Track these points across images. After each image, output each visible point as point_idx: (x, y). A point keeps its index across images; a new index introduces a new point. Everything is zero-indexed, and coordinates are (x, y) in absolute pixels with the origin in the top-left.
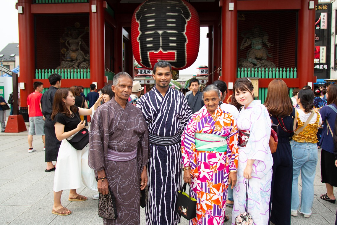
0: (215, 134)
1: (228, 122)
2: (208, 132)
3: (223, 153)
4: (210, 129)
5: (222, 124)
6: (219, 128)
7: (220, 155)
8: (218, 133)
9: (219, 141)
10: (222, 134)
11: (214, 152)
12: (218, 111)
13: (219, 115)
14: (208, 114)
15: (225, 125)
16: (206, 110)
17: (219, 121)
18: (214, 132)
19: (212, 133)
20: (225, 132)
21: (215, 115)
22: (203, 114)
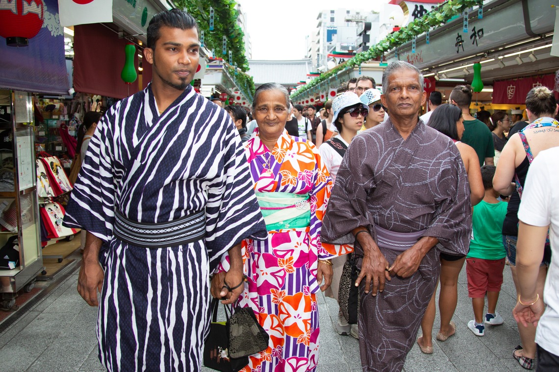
0: (283, 191)
1: (308, 161)
2: (268, 189)
3: (304, 230)
4: (273, 182)
5: (296, 167)
6: (291, 177)
7: (299, 234)
8: (290, 188)
9: (294, 206)
10: (298, 190)
11: (284, 231)
12: (284, 140)
13: (287, 149)
14: (262, 149)
15: (302, 169)
16: (257, 140)
17: (288, 161)
18: (282, 188)
19: (276, 189)
20: (304, 184)
21: (279, 150)
22: (251, 150)
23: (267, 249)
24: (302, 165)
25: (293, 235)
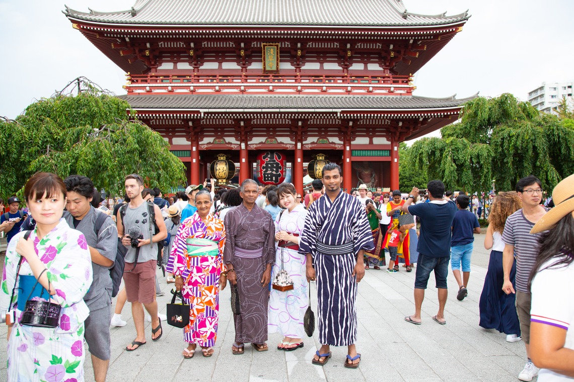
23: (197, 264)
24: (217, 229)
25: (209, 258)
